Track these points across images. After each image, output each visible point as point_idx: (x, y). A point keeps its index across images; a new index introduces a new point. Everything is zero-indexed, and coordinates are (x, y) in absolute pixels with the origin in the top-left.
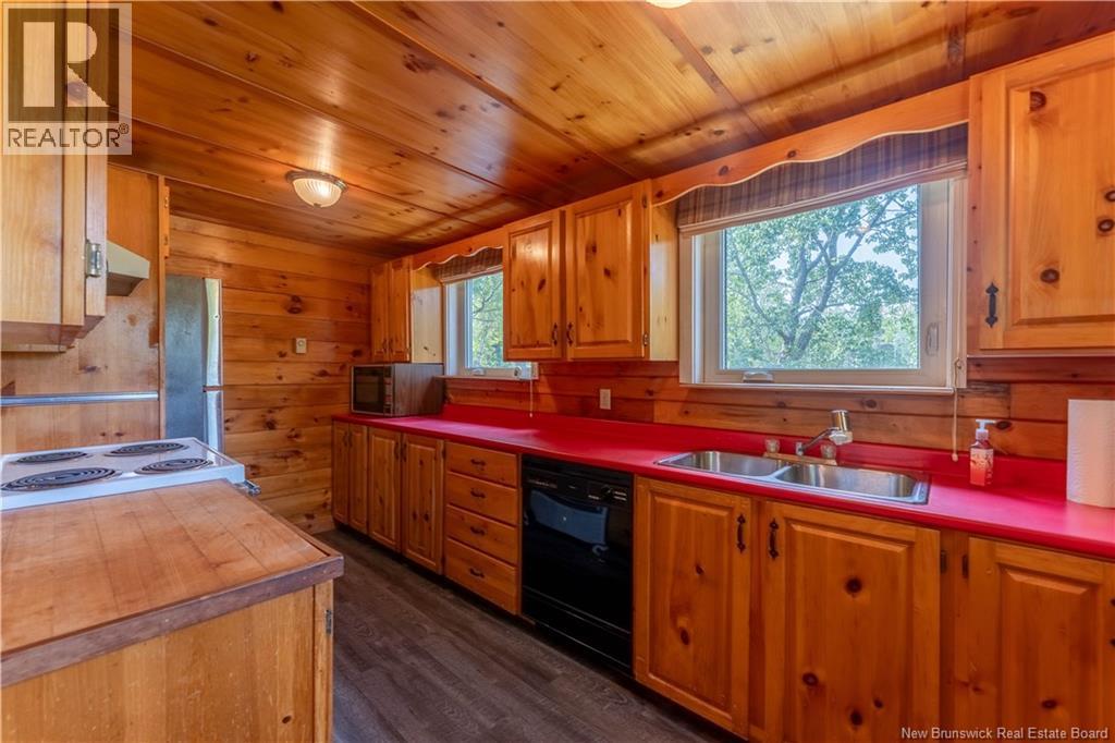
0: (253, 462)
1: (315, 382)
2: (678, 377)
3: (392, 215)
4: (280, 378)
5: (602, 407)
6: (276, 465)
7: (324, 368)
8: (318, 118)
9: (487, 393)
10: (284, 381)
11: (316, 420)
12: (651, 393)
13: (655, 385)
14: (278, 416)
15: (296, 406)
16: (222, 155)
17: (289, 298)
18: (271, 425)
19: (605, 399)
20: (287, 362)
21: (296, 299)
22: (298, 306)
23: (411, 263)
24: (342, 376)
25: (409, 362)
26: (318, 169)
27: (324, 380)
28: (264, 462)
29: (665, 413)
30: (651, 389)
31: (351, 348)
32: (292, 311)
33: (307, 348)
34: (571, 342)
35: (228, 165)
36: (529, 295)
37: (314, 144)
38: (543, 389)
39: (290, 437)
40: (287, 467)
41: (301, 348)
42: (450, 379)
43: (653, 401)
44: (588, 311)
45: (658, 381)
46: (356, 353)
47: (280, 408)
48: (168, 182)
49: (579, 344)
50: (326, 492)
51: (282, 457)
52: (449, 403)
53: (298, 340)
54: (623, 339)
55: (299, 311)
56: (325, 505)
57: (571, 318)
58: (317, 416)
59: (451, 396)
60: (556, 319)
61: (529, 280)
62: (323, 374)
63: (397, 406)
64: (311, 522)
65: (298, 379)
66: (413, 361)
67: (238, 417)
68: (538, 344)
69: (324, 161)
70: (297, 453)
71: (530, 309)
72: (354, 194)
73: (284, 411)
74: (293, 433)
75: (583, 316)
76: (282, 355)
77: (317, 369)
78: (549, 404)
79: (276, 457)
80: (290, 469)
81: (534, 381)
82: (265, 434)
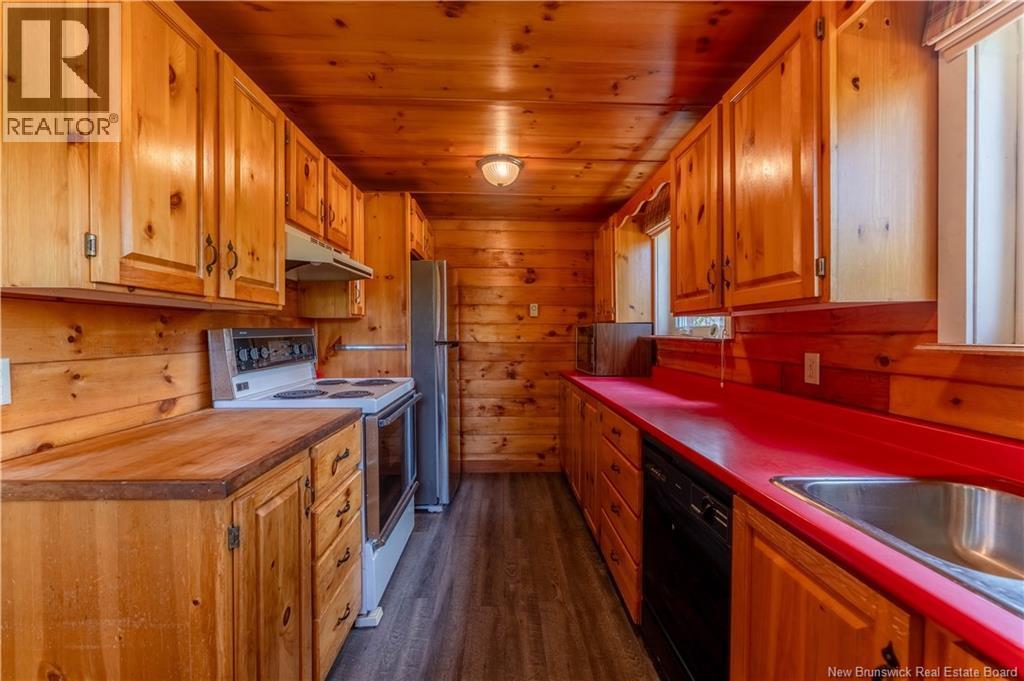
0: (500, 404)
1: (546, 341)
2: (935, 332)
3: (577, 176)
4: (519, 337)
5: (808, 380)
6: (516, 408)
7: (552, 329)
8: (493, 106)
9: (687, 356)
10: (522, 340)
11: (546, 374)
12: (885, 361)
13: (893, 347)
14: (519, 368)
15: (531, 361)
16: (432, 165)
17: (525, 271)
18: (512, 375)
19: (812, 369)
20: (524, 324)
21: (531, 271)
22: (533, 276)
23: (615, 222)
24: (568, 336)
25: (614, 322)
26: (497, 152)
27: (554, 339)
28: (508, 405)
29: (910, 399)
30: (885, 354)
31: (576, 310)
32: (527, 281)
33: (539, 312)
34: (728, 284)
35: (442, 171)
36: (690, 229)
37: (492, 131)
38: (738, 351)
39: (526, 387)
40: (524, 411)
41: (534, 312)
42: (661, 339)
43: (888, 375)
44: (746, 238)
45: (897, 339)
46: (582, 315)
47: (520, 362)
48: (413, 196)
49: (738, 286)
50: (555, 438)
51: (520, 402)
52: (658, 365)
53: (531, 305)
54: (788, 270)
55: (533, 281)
56: (553, 449)
57: (728, 253)
58: (547, 371)
59: (659, 358)
60: (714, 255)
61: (691, 211)
62: (552, 334)
63: (598, 365)
64: (542, 461)
65: (531, 340)
66: (617, 321)
67: (490, 367)
68: (698, 292)
69: (502, 143)
70: (531, 401)
71: (691, 247)
72: (533, 166)
73: (522, 365)
74: (528, 384)
75: (740, 245)
76: (520, 318)
77: (547, 331)
78: (743, 371)
79: (515, 401)
80: (527, 413)
81: (727, 341)
82: (508, 383)
